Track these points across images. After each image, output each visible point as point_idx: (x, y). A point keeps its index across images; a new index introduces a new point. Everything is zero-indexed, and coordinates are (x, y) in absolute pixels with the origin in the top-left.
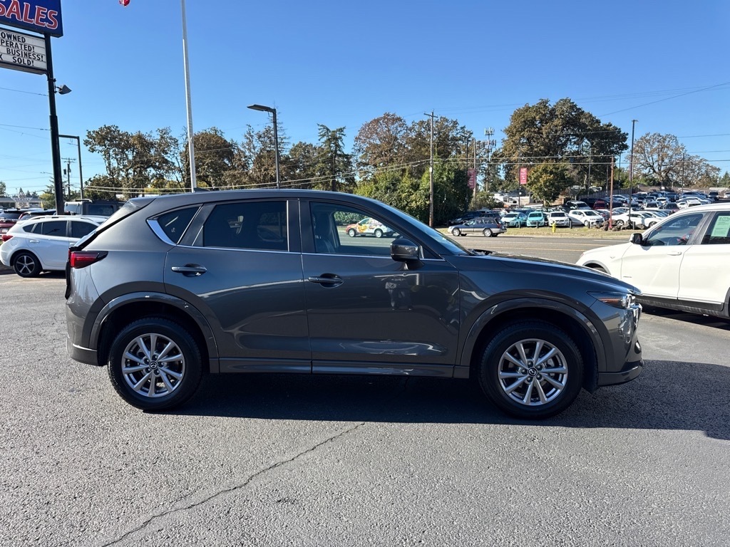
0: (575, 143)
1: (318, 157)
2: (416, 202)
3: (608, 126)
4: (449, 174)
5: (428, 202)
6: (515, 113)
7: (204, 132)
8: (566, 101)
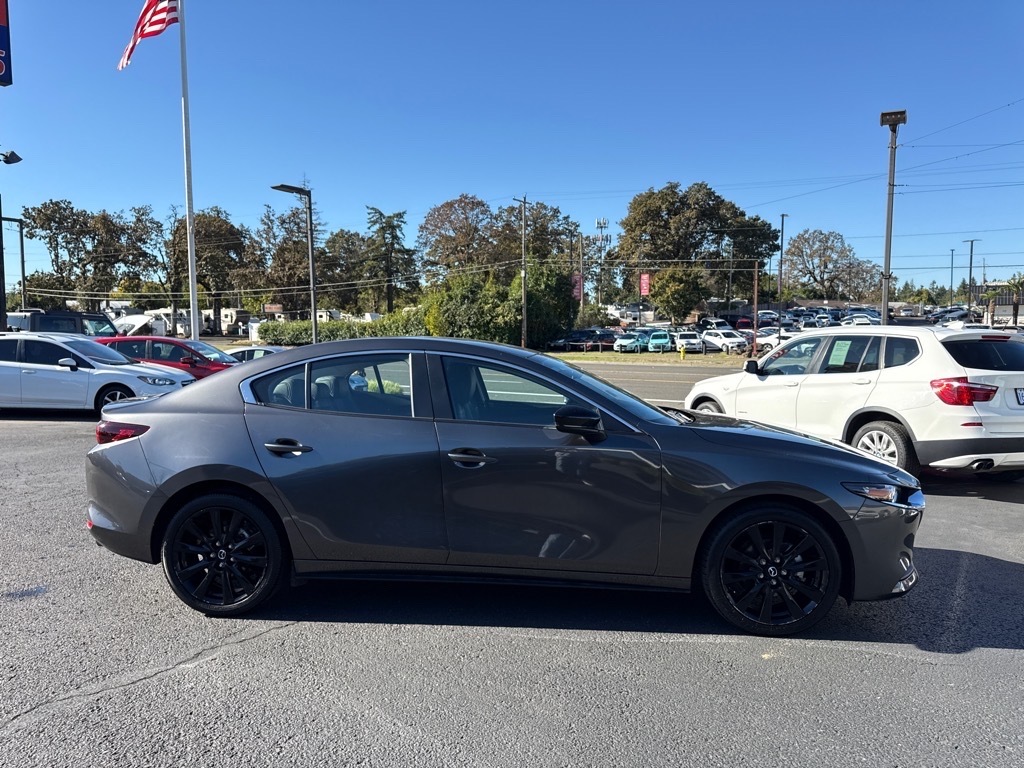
0: (713, 240)
1: (366, 252)
2: (503, 317)
3: (755, 220)
4: (548, 279)
5: (519, 318)
6: (635, 200)
7: (201, 213)
8: (701, 186)
